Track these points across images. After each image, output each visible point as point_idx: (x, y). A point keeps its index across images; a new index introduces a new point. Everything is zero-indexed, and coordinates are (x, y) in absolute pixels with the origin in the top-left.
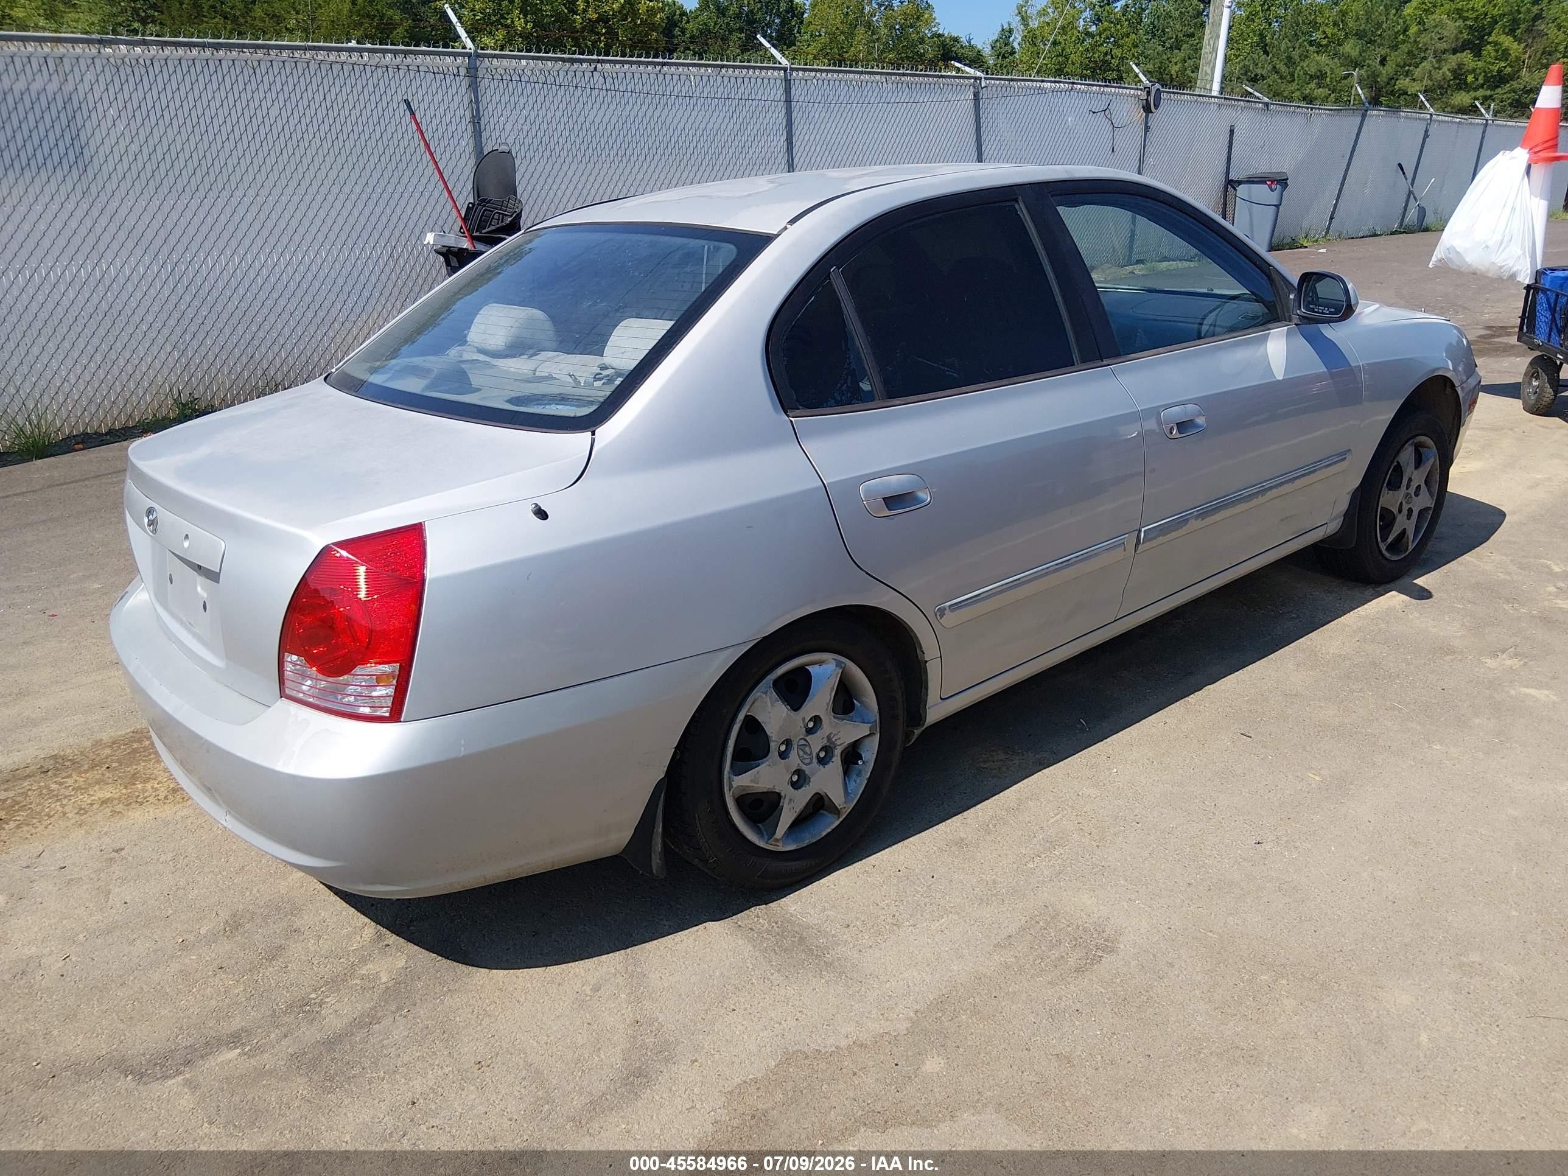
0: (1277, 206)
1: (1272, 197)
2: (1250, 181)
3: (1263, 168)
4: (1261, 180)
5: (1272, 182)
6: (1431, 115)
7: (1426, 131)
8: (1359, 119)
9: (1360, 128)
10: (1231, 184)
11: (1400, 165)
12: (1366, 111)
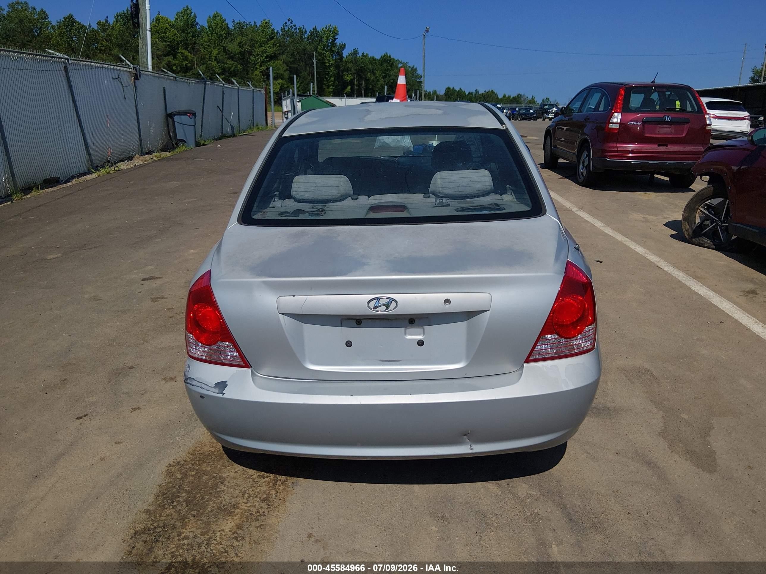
0: (194, 126)
1: (191, 122)
2: (180, 113)
3: (184, 107)
4: (184, 113)
5: (190, 114)
6: (224, 84)
7: (223, 92)
8: (203, 85)
9: (205, 89)
10: (170, 116)
11: (218, 106)
12: (206, 82)
